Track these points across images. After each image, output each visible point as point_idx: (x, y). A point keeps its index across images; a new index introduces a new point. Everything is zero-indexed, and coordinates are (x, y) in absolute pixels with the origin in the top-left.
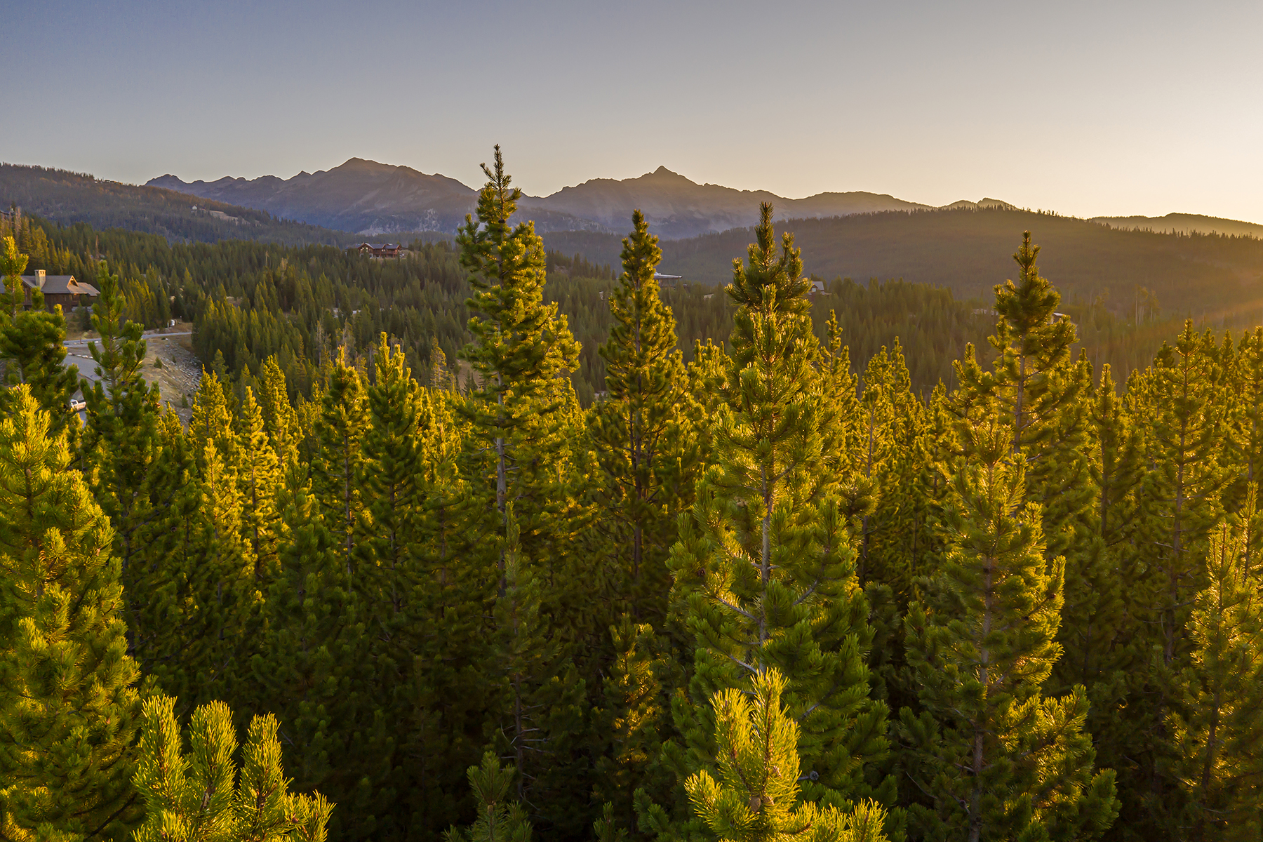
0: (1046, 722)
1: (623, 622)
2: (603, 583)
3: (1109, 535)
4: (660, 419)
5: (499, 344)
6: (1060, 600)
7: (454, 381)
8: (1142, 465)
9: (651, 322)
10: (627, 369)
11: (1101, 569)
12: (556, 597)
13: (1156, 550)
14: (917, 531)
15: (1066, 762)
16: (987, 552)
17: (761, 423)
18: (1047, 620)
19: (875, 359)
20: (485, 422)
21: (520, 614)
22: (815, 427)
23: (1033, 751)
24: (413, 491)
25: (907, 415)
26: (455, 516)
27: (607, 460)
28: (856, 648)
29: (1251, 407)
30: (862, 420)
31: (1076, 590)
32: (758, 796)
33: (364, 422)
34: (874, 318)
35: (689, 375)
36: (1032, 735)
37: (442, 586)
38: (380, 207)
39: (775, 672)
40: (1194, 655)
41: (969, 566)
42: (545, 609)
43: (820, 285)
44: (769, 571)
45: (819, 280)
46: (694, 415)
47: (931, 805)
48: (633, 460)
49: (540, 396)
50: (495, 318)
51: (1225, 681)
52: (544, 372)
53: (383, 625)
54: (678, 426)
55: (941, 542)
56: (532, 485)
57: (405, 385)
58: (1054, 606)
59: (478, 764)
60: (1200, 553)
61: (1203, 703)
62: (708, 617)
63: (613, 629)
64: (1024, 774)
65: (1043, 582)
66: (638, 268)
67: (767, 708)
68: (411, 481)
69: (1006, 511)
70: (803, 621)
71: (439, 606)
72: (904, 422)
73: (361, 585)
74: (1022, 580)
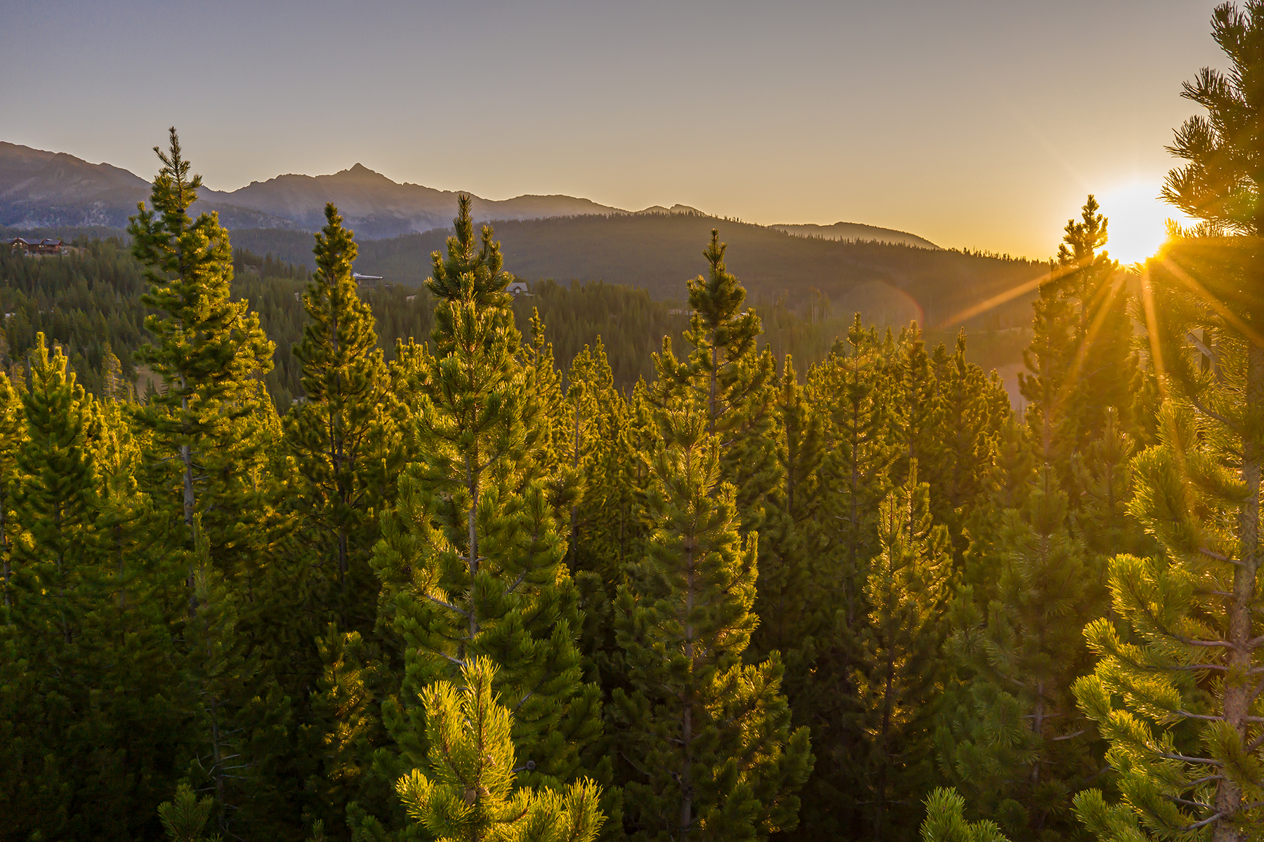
0: (747, 688)
1: (330, 633)
2: (307, 594)
3: (797, 514)
4: (362, 421)
5: (181, 344)
6: (754, 572)
7: (131, 391)
8: (821, 447)
9: (349, 319)
10: (324, 369)
11: (789, 544)
12: (255, 613)
13: (836, 523)
14: (623, 521)
15: (766, 725)
16: (688, 533)
17: (464, 413)
18: (744, 593)
19: (579, 358)
20: (168, 429)
21: (214, 634)
22: (518, 416)
23: (736, 717)
24: (82, 508)
25: (611, 411)
26: (135, 532)
27: (306, 465)
28: (567, 633)
29: (910, 392)
30: (568, 416)
31: (769, 565)
32: (473, 788)
33: (18, 435)
34: (577, 319)
35: (390, 374)
36: (735, 703)
37: (121, 611)
38: (35, 197)
39: (485, 659)
40: (871, 616)
41: (671, 546)
42: (242, 626)
43: (523, 286)
44: (477, 563)
45: (522, 281)
46: (398, 415)
47: (645, 781)
48: (335, 465)
49: (231, 399)
50: (175, 315)
51: (897, 637)
52: (235, 373)
53: (51, 659)
54: (381, 427)
55: (645, 528)
56: (224, 495)
57: (68, 391)
58: (747, 579)
59: (171, 799)
60: (874, 524)
61: (880, 659)
62: (416, 615)
63: (319, 640)
64: (730, 739)
65: (739, 556)
66: (333, 264)
67: (478, 697)
68: (80, 497)
69: (704, 492)
70: (513, 610)
71: (118, 632)
72: (609, 418)
73: (23, 616)
74: (720, 556)
